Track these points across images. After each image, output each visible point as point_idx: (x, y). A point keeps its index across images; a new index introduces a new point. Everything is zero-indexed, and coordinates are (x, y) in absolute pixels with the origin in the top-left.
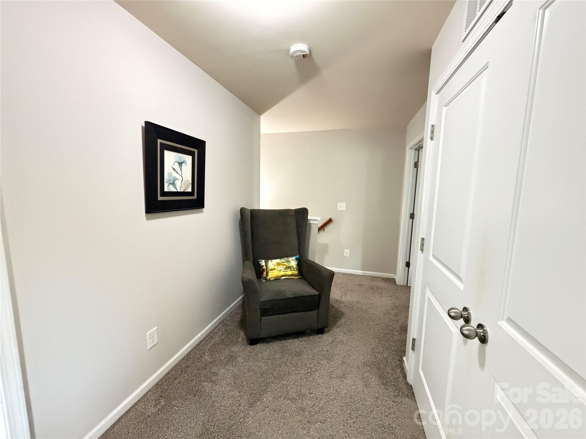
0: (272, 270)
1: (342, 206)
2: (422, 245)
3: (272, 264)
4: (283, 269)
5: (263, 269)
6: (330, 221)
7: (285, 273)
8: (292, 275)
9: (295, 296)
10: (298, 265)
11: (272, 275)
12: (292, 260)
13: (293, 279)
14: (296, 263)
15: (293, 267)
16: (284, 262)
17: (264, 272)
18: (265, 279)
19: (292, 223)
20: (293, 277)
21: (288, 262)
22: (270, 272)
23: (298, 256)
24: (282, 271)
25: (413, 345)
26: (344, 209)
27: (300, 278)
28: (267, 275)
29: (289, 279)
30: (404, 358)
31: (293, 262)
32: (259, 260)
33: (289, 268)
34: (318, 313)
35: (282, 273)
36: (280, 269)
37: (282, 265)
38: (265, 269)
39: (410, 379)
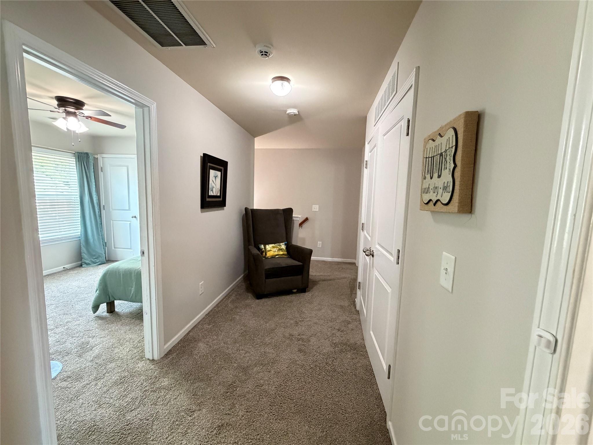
0: (269, 251)
1: (316, 208)
2: (363, 227)
3: (269, 247)
4: (277, 250)
5: (262, 251)
6: (307, 219)
7: (279, 253)
8: (283, 255)
9: (287, 266)
10: (286, 248)
11: (269, 254)
12: (283, 244)
13: (283, 257)
14: (285, 247)
15: (284, 249)
16: (277, 246)
17: (263, 253)
18: (264, 258)
19: (281, 219)
20: (284, 256)
21: (280, 246)
22: (268, 252)
23: (286, 242)
24: (276, 252)
25: (359, 286)
26: (317, 210)
27: (288, 257)
28: (266, 254)
29: (281, 257)
30: (356, 299)
31: (283, 246)
32: (259, 245)
33: (281, 250)
34: (302, 277)
35: (276, 253)
36: (275, 250)
37: (276, 248)
38: (264, 251)
39: (358, 308)
